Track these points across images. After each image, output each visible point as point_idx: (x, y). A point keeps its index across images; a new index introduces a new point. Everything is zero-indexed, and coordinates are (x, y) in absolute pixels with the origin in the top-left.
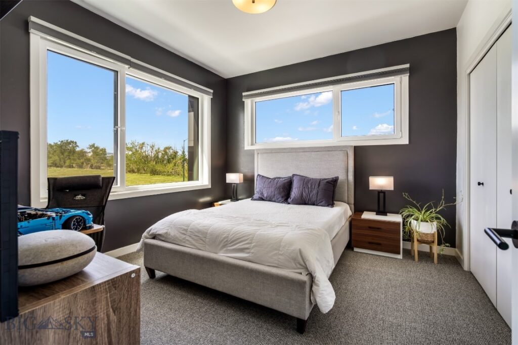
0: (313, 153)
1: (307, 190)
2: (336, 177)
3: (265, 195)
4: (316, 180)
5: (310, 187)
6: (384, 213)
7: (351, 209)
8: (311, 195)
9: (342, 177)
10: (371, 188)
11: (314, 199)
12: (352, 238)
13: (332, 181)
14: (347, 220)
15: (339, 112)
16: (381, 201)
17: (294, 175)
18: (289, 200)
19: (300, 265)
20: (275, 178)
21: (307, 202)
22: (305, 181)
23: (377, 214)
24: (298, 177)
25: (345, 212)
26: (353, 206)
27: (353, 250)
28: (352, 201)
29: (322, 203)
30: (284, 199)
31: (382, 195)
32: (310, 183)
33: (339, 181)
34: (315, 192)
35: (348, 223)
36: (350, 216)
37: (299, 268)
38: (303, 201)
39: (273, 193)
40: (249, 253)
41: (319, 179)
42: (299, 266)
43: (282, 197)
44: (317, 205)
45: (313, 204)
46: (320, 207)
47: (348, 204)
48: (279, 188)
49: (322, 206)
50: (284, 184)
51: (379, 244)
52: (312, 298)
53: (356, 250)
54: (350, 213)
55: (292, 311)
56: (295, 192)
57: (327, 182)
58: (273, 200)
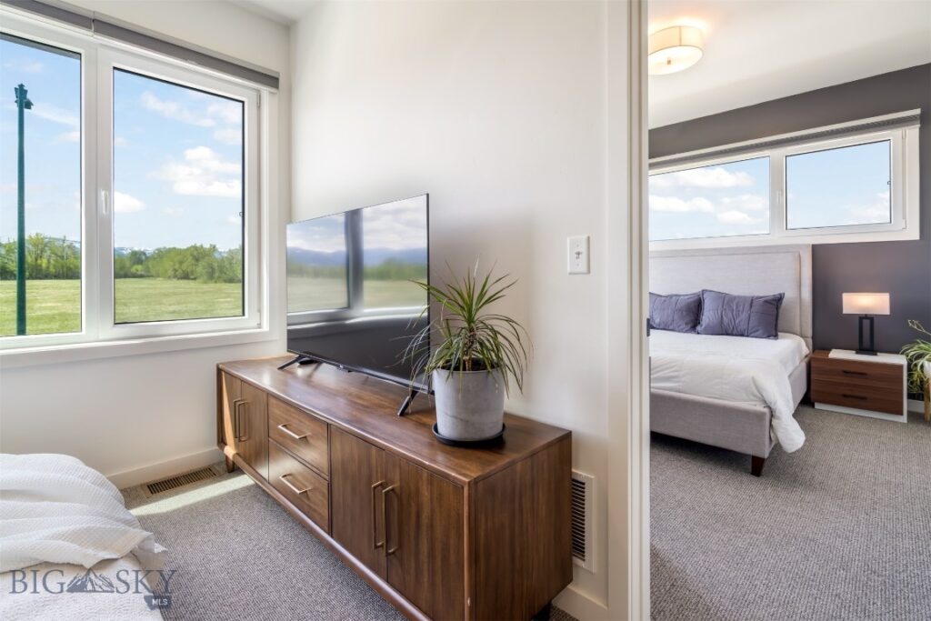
0: (735, 257)
1: (730, 314)
2: (780, 294)
3: (657, 321)
4: (745, 298)
5: (735, 308)
6: (872, 351)
7: (807, 345)
8: (737, 321)
9: (790, 295)
10: (845, 311)
11: (743, 326)
12: (812, 388)
13: (773, 300)
14: (801, 361)
15: (782, 190)
16: (866, 333)
17: (703, 291)
18: (699, 328)
19: (755, 396)
20: (671, 296)
21: (730, 332)
22: (725, 300)
23: (857, 353)
24: (712, 294)
25: (799, 348)
26: (810, 341)
27: (813, 406)
28: (809, 333)
29: (759, 332)
30: (689, 326)
31: (866, 323)
32: (734, 303)
33: (784, 301)
34: (744, 316)
35: (804, 366)
36: (806, 356)
37: (752, 400)
38: (723, 330)
39: (670, 318)
40: (678, 382)
41: (749, 297)
42: (752, 398)
43: (687, 324)
44: (748, 336)
45: (742, 335)
46: (754, 339)
47: (802, 336)
48: (680, 310)
49: (756, 337)
50: (689, 304)
51: (863, 398)
52: (772, 435)
53: (818, 406)
54: (806, 350)
55: (747, 448)
56: (708, 316)
57: (766, 302)
58: (671, 327)
